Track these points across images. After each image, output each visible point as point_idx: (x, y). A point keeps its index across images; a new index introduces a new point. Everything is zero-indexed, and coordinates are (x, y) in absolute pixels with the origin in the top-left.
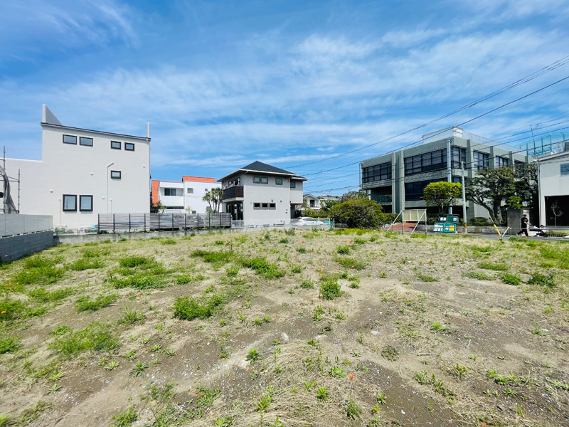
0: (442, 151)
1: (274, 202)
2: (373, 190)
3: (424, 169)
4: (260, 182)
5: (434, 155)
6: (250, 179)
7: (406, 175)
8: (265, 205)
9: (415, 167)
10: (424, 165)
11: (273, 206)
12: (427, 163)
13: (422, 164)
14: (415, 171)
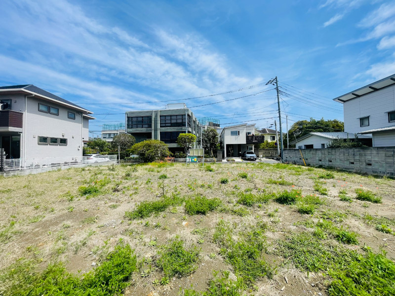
0: (182, 115)
1: (65, 138)
2: (133, 134)
3: (172, 125)
4: (49, 112)
5: (178, 117)
6: (34, 106)
7: (161, 127)
8: (54, 141)
9: (167, 122)
10: (172, 122)
11: (63, 141)
12: (173, 121)
13: (171, 121)
14: (167, 125)
